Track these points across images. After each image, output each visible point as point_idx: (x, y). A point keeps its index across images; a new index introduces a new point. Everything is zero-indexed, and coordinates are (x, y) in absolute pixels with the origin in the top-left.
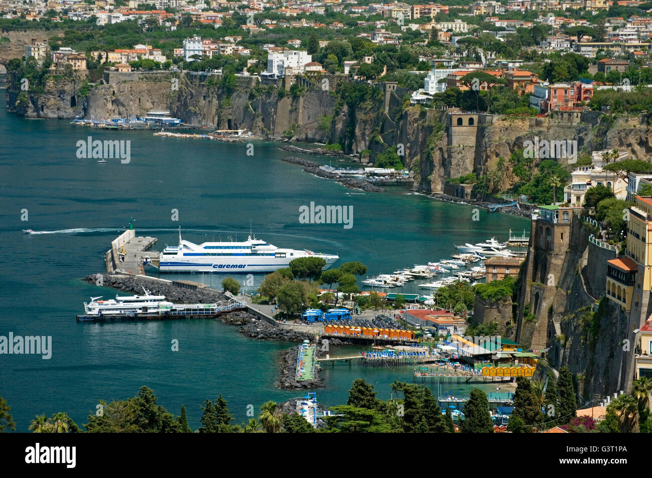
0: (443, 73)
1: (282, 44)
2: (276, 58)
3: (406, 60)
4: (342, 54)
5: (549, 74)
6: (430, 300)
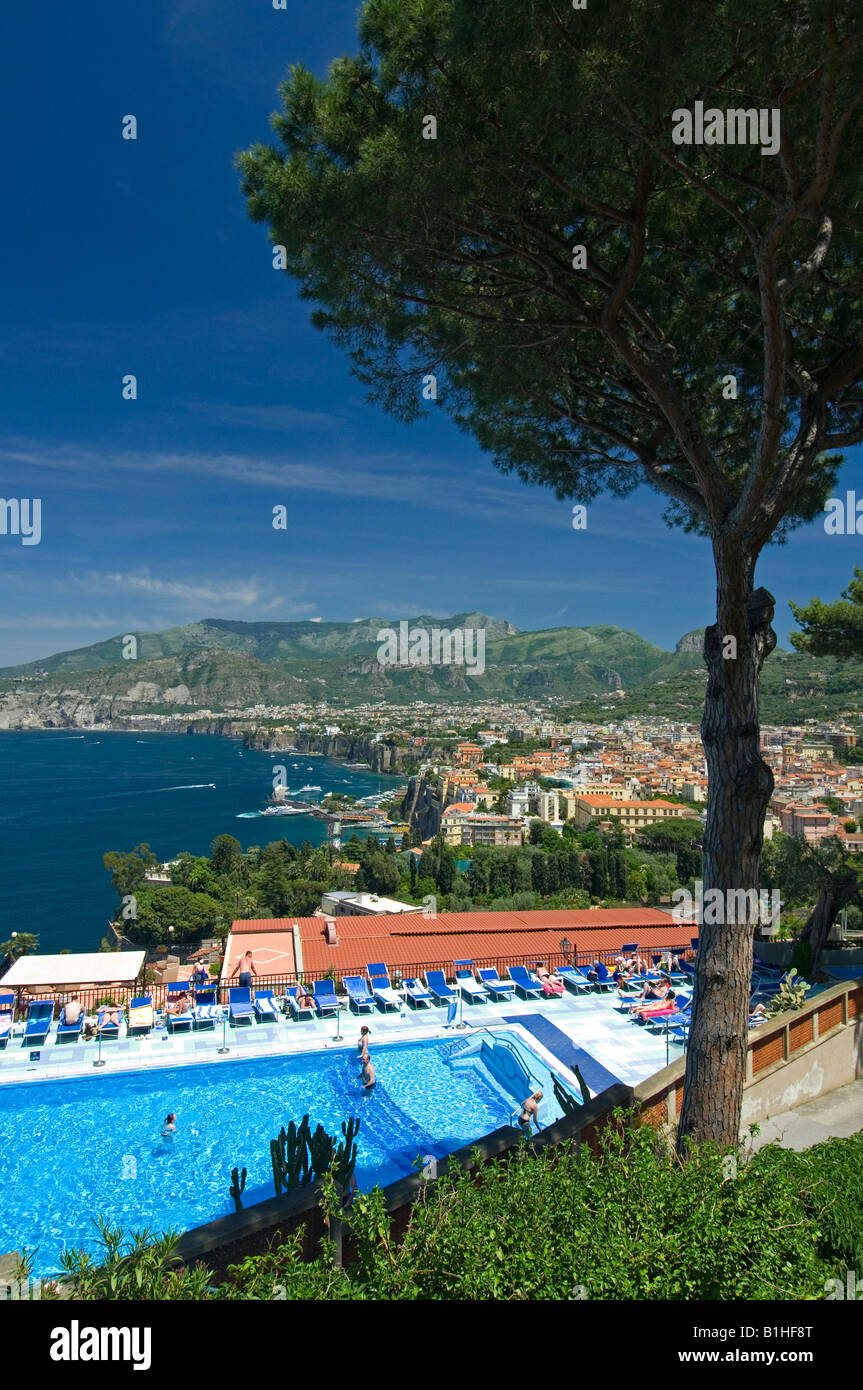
0: (381, 734)
1: (330, 724)
2: (328, 729)
3: (369, 730)
4: (350, 728)
5: (414, 734)
6: (377, 806)
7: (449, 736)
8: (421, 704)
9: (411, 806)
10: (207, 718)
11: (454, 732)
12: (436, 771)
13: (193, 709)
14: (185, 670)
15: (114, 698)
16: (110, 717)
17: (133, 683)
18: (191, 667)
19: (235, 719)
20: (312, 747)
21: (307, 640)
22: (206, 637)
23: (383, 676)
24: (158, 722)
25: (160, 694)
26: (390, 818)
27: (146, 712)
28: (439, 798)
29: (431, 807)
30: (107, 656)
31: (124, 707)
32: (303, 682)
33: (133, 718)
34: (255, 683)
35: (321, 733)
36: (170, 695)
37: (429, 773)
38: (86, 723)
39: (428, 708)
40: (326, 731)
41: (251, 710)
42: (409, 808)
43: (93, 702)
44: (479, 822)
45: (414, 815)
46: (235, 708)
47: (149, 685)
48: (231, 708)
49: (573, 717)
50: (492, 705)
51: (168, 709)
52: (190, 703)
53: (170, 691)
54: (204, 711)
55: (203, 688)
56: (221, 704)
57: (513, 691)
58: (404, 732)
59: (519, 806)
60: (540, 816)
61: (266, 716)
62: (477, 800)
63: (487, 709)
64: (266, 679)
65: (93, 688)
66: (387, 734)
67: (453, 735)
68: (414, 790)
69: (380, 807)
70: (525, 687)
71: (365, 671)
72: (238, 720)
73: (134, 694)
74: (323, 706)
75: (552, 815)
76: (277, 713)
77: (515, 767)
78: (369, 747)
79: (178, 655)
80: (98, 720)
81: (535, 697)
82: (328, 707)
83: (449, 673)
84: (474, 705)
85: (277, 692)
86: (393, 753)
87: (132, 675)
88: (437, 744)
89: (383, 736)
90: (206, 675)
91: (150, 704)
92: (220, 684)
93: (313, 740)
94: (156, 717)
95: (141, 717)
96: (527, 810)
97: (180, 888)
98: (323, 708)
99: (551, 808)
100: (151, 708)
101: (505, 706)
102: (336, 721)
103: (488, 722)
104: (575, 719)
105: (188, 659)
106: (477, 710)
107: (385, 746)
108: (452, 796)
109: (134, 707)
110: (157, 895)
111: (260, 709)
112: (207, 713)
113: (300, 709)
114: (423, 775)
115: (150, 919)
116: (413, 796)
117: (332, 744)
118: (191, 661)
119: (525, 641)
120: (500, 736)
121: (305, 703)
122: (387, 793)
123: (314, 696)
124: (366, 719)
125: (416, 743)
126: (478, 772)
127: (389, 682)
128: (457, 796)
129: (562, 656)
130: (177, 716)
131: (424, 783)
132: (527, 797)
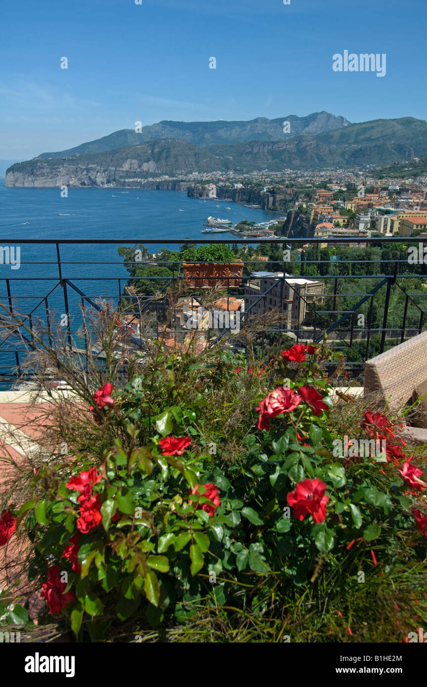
0: (267, 187)
1: (236, 183)
2: (236, 185)
3: (260, 185)
4: (248, 184)
5: (287, 187)
6: (267, 228)
7: (308, 188)
8: (289, 171)
9: (288, 227)
10: (166, 180)
11: (310, 185)
12: (304, 206)
13: (158, 175)
14: (153, 151)
15: (116, 168)
16: (114, 180)
17: (125, 160)
18: (156, 150)
19: (182, 181)
20: (226, 196)
21: (221, 133)
22: (163, 132)
23: (266, 154)
24: (140, 182)
25: (140, 167)
26: (275, 234)
27: (133, 177)
28: (308, 221)
29: (302, 227)
30: (110, 144)
31: (121, 174)
32: (219, 159)
33: (126, 180)
34: (192, 160)
35: (232, 187)
36: (145, 167)
37: (300, 207)
38: (103, 183)
39: (293, 173)
40: (234, 187)
41: (191, 175)
42: (287, 229)
43: (105, 171)
44: (339, 233)
45: (290, 232)
46: (181, 174)
47: (134, 161)
48: (179, 175)
49: (384, 175)
50: (332, 170)
51: (145, 175)
52: (157, 172)
53: (145, 164)
54: (165, 176)
55: (163, 162)
56: (174, 172)
57: (345, 162)
58: (281, 186)
59: (364, 224)
60: (377, 230)
61: (199, 179)
62: (333, 222)
63: (328, 173)
64: (198, 157)
65: (104, 163)
66: (270, 187)
67: (311, 187)
68: (291, 218)
69: (269, 228)
70: (353, 159)
71: (255, 151)
72: (184, 181)
73: (126, 167)
74: (231, 173)
75: (385, 229)
76: (205, 177)
77: (355, 203)
78: (260, 195)
79: (148, 142)
80: (108, 182)
81: (358, 165)
82: (234, 173)
83: (306, 151)
84: (320, 171)
85: (205, 165)
86: (274, 198)
87: (124, 155)
88: (301, 192)
89: (269, 188)
90: (164, 155)
91: (135, 172)
92: (172, 160)
93: (227, 192)
94: (139, 180)
95: (131, 180)
96: (369, 226)
97: (164, 268)
98: (231, 174)
99: (385, 225)
100: (136, 175)
101: (340, 171)
102: (239, 181)
103: (330, 180)
104: (386, 176)
105: (154, 145)
106: (323, 173)
107: (269, 194)
108: (317, 220)
109: (127, 174)
110: (150, 272)
111: (195, 175)
112: (167, 177)
113: (218, 174)
114: (296, 209)
115: (148, 285)
116: (290, 221)
117: (237, 194)
118: (156, 146)
119: (354, 129)
120: (341, 186)
121: (221, 171)
122: (272, 221)
123: (226, 167)
124: (257, 180)
125: (289, 192)
126: (332, 205)
127: (269, 157)
128: (320, 220)
129: (377, 138)
130: (150, 179)
131: (297, 214)
132: (369, 219)
